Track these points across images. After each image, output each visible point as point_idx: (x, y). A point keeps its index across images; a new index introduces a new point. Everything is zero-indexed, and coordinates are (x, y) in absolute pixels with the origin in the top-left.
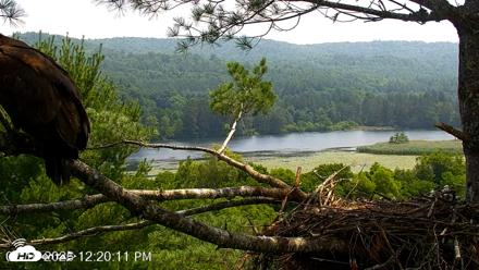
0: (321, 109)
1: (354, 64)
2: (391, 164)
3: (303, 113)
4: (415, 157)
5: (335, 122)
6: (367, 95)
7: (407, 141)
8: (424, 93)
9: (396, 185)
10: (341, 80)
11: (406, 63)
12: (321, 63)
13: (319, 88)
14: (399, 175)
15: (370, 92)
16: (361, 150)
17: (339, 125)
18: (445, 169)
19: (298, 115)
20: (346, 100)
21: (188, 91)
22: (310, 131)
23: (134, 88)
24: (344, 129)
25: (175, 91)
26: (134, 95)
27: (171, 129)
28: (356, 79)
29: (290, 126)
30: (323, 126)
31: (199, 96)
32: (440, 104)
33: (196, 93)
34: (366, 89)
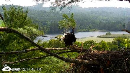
0: (88, 25)
1: (96, 13)
2: (106, 40)
3: (82, 27)
4: (113, 39)
5: (91, 29)
6: (100, 22)
7: (111, 34)
8: (115, 21)
9: (108, 46)
10: (93, 18)
11: (111, 13)
12: (87, 13)
13: (87, 20)
14: (109, 44)
15: (101, 21)
16: (99, 37)
17: (92, 30)
18: (121, 42)
19: (81, 27)
20: (94, 23)
21: (51, 20)
22: (84, 31)
23: (37, 20)
24: (94, 31)
25: (48, 20)
26: (37, 21)
27: (47, 31)
28: (97, 18)
29: (79, 30)
30: (88, 30)
31: (54, 22)
32: (120, 24)
33: (53, 21)
34: (100, 20)
